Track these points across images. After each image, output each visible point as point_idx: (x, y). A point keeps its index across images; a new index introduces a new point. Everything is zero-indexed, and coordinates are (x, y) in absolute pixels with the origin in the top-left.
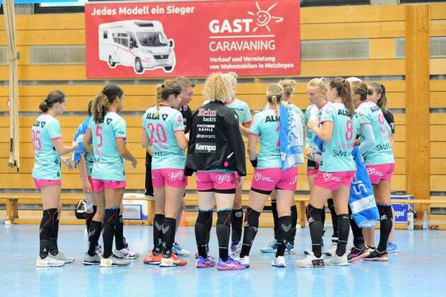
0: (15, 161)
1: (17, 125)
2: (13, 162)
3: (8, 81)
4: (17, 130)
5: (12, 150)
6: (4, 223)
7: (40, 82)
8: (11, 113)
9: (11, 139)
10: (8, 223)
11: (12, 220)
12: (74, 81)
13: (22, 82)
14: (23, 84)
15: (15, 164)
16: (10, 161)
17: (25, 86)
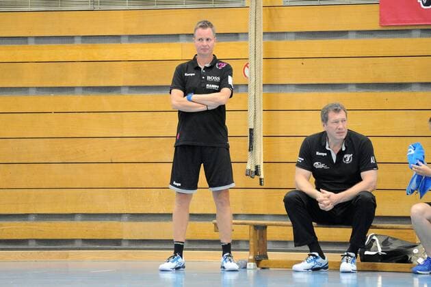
0: (257, 167)
1: (260, 107)
2: (254, 170)
3: (247, 33)
4: (260, 114)
5: (251, 148)
6: (245, 268)
7: (300, 34)
8: (251, 87)
9: (251, 130)
10: (251, 265)
11: (257, 261)
12: (358, 32)
13: (271, 35)
14: (272, 38)
15: (257, 173)
16: (249, 167)
17: (274, 42)
